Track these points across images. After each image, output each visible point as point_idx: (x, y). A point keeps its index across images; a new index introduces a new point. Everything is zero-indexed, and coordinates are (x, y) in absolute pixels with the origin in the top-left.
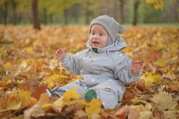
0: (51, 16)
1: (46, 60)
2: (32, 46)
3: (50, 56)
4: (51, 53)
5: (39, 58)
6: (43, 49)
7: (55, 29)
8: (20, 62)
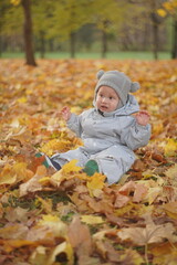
0: (51, 40)
1: (44, 116)
2: (26, 96)
3: (49, 111)
4: (50, 106)
5: (34, 113)
6: (40, 99)
7: (57, 65)
8: (11, 120)
